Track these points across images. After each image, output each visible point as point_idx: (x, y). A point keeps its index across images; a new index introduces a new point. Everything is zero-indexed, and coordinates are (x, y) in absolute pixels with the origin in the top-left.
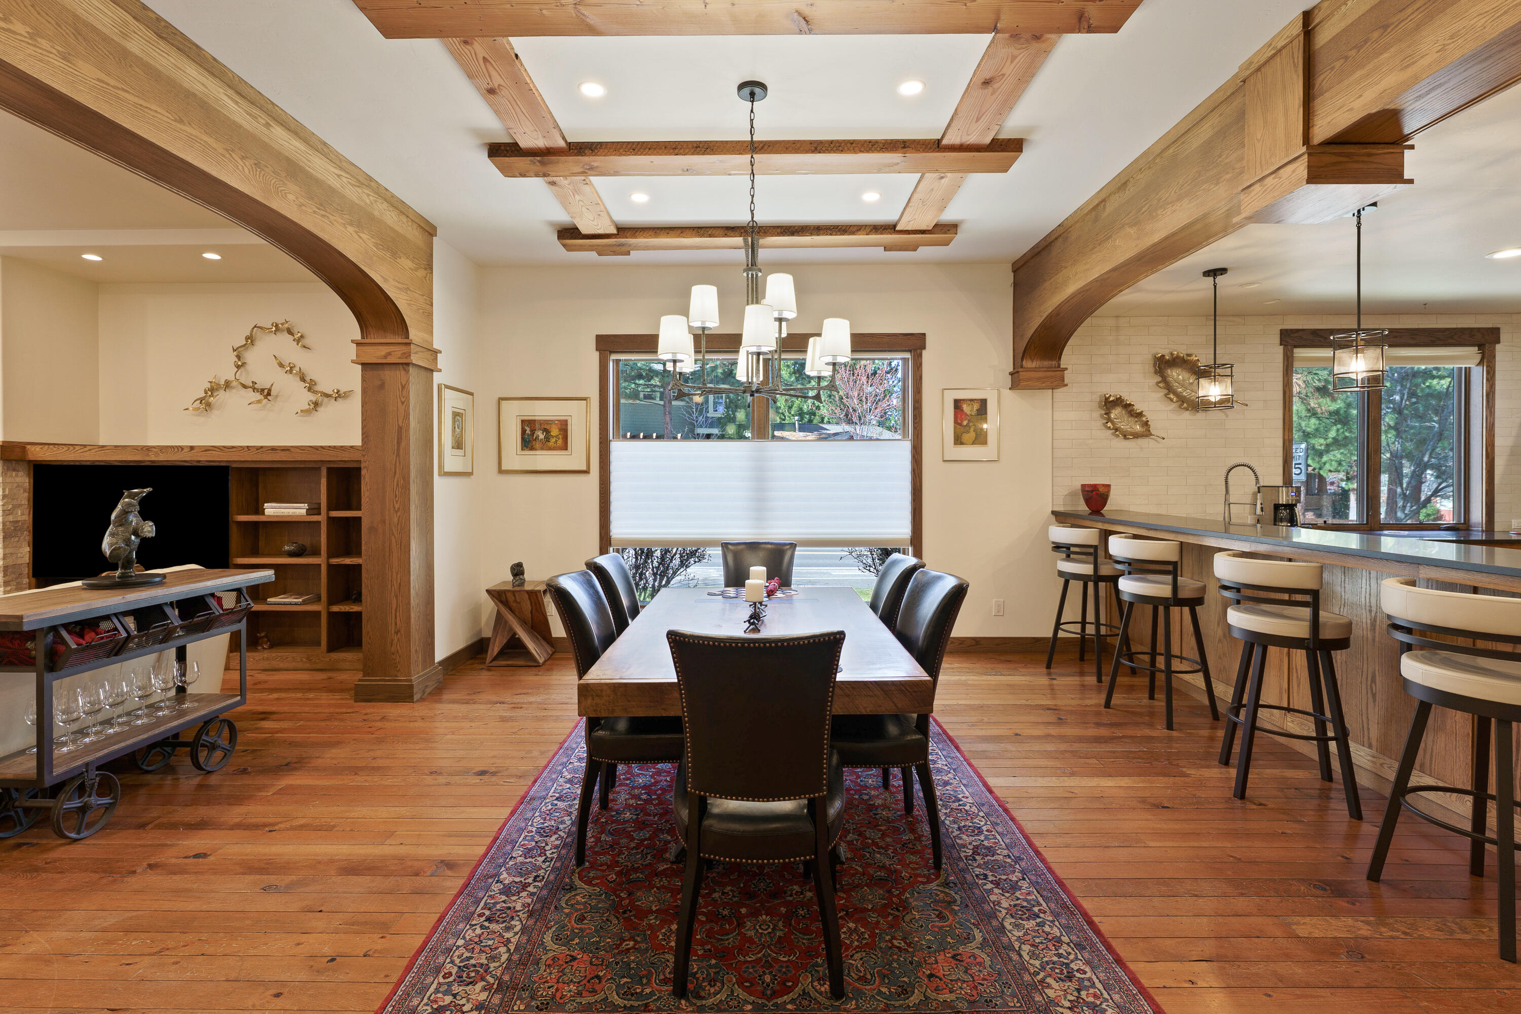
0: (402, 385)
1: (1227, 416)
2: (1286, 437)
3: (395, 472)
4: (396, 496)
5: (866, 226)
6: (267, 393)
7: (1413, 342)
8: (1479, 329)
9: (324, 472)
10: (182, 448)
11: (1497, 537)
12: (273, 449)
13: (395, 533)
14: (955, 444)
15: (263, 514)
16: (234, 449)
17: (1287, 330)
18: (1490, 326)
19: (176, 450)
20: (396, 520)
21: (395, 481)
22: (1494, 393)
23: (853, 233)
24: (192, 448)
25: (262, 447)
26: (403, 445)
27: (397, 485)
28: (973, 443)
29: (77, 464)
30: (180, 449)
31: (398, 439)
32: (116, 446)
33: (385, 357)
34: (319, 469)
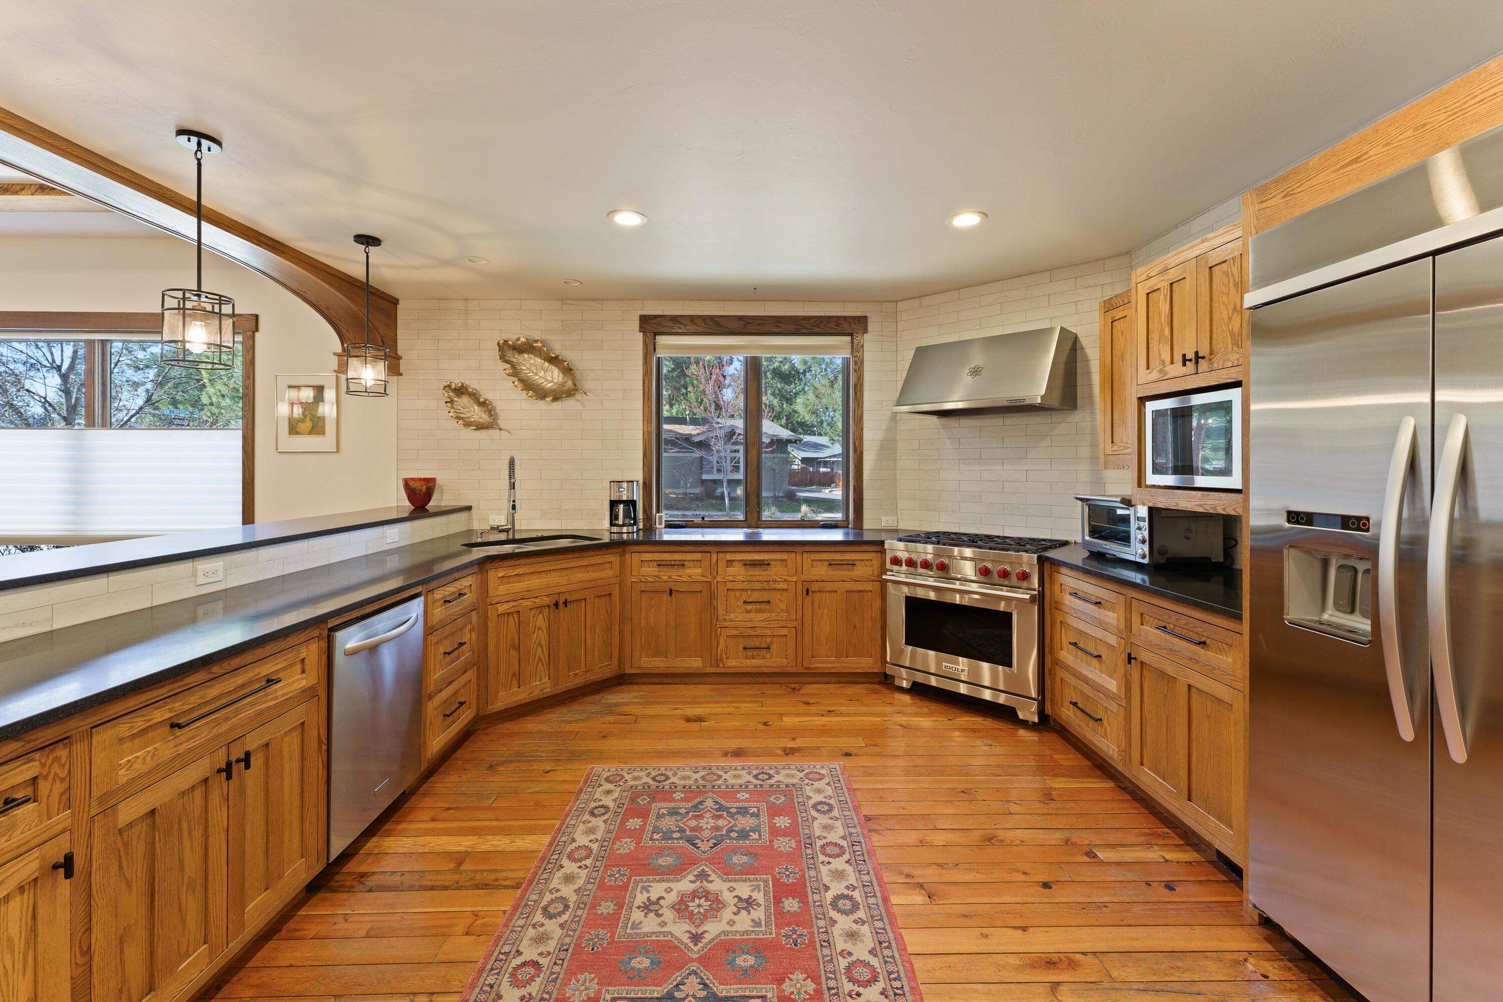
1: (584, 406)
2: (646, 429)
5: (31, 185)
7: (777, 330)
8: (845, 318)
11: (867, 537)
14: (290, 433)
17: (644, 316)
18: (859, 314)
22: (862, 385)
23: (16, 193)
28: (310, 433)
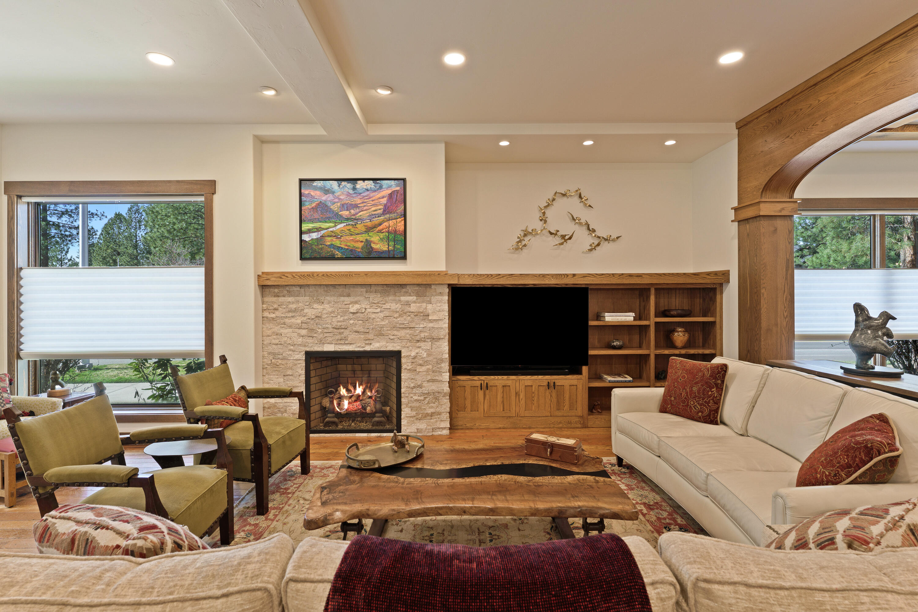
3: (784, 291)
6: (568, 238)
9: (653, 291)
10: (567, 275)
12: (630, 275)
13: (785, 333)
15: (604, 320)
16: (604, 276)
19: (563, 277)
20: (785, 323)
21: (785, 297)
24: (574, 275)
25: (623, 274)
26: (789, 271)
29: (482, 286)
30: (565, 276)
33: (780, 211)
34: (649, 290)
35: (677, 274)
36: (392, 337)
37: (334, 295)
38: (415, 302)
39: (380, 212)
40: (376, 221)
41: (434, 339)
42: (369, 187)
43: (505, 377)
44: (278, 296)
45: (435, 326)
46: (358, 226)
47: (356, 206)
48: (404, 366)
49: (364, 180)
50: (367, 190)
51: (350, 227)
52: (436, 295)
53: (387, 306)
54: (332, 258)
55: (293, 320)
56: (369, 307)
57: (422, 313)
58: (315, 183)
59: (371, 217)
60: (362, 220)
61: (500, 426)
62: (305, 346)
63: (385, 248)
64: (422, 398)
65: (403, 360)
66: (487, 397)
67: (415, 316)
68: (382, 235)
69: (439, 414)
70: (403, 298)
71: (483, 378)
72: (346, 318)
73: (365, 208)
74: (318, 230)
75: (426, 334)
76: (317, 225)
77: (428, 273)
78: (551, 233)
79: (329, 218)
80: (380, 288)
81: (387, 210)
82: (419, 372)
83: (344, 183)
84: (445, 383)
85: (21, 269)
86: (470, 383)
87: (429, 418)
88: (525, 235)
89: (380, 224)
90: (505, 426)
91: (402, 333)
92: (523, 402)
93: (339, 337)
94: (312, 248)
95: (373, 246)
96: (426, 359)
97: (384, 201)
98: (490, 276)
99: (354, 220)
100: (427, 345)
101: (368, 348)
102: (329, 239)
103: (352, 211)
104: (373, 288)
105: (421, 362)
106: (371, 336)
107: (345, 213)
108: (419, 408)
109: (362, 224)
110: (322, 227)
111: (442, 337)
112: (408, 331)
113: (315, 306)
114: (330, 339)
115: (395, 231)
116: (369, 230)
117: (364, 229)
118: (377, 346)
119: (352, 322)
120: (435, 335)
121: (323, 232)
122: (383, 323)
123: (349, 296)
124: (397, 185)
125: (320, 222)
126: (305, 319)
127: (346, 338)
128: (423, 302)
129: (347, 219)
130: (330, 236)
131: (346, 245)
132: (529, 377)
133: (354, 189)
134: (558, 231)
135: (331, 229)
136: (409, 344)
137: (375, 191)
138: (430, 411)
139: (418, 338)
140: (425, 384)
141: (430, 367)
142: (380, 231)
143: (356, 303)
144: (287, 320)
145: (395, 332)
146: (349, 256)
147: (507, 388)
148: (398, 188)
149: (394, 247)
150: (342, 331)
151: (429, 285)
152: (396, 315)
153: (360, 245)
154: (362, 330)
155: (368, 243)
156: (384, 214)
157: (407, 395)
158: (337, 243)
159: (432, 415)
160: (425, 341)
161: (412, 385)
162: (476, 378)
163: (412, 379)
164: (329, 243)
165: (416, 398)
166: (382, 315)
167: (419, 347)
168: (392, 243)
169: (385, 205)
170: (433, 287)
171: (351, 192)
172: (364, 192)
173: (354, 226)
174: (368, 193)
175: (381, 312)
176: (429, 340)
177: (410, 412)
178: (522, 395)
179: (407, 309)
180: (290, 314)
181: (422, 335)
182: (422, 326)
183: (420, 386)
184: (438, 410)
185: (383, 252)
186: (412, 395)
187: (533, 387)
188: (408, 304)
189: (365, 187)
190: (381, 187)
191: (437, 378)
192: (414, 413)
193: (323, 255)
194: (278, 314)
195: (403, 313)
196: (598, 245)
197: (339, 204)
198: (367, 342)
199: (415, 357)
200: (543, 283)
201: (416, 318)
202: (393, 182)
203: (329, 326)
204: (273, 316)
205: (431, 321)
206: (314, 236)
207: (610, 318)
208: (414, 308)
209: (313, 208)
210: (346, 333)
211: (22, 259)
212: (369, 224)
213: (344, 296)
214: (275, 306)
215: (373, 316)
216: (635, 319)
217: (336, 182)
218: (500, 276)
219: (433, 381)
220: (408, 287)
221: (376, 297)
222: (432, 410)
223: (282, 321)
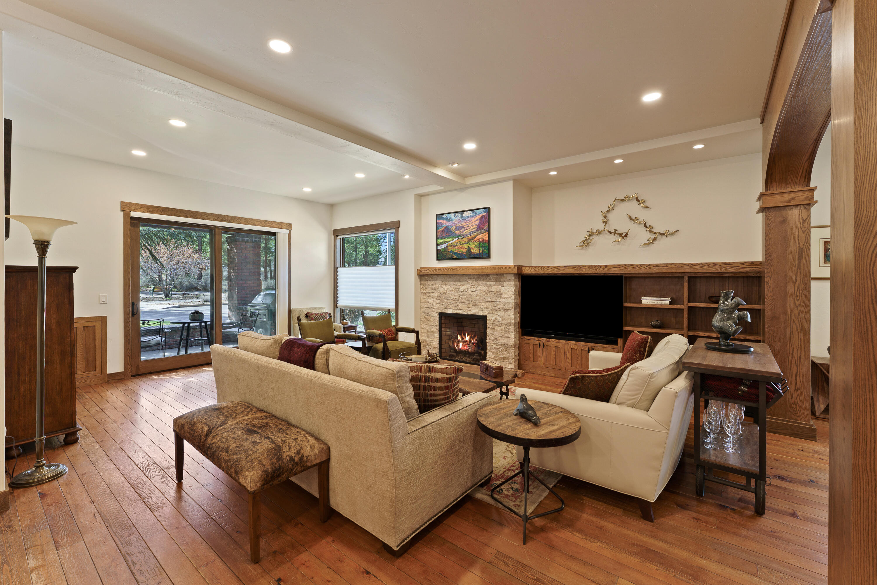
0: (803, 219)
3: (796, 280)
4: (797, 296)
6: (624, 236)
9: (686, 279)
10: (600, 266)
12: (657, 266)
13: (796, 322)
15: (641, 303)
16: (632, 267)
19: (597, 268)
20: (796, 312)
21: (797, 285)
24: (606, 266)
25: (649, 265)
26: (804, 260)
27: (798, 288)
29: (541, 275)
30: (599, 267)
31: (799, 257)
32: (565, 266)
34: (683, 277)
35: (706, 263)
36: (482, 307)
37: (452, 281)
38: (494, 285)
39: (475, 229)
40: (473, 235)
41: (505, 310)
42: (469, 215)
43: (557, 340)
44: (427, 281)
45: (506, 301)
46: (464, 239)
47: (463, 227)
48: (488, 326)
49: (467, 211)
50: (469, 217)
51: (460, 240)
52: (507, 281)
53: (479, 287)
54: (451, 259)
55: (434, 294)
56: (469, 288)
57: (498, 292)
58: (444, 216)
59: (471, 233)
60: (466, 235)
61: (553, 375)
62: (439, 309)
63: (478, 252)
64: (498, 347)
65: (488, 322)
66: (544, 353)
67: (495, 294)
68: (476, 244)
69: (508, 359)
70: (488, 283)
71: (541, 339)
72: (458, 294)
73: (468, 228)
74: (445, 243)
75: (501, 306)
76: (444, 240)
77: (499, 267)
78: (610, 232)
79: (450, 236)
80: (475, 276)
81: (479, 228)
82: (497, 330)
83: (457, 214)
84: (512, 339)
85: (338, 268)
86: (533, 342)
87: (502, 360)
88: (590, 235)
89: (475, 237)
90: (557, 376)
91: (487, 305)
92: (569, 360)
93: (454, 305)
94: (442, 253)
95: (472, 250)
96: (501, 322)
97: (477, 222)
98: (543, 268)
99: (462, 236)
100: (501, 313)
101: (469, 313)
102: (450, 247)
103: (461, 230)
104: (472, 277)
105: (498, 324)
106: (470, 306)
107: (458, 232)
108: (496, 353)
109: (466, 238)
110: (447, 241)
111: (510, 308)
112: (490, 304)
113: (444, 287)
114: (451, 306)
115: (483, 241)
116: (470, 241)
117: (467, 241)
118: (474, 311)
119: (461, 296)
120: (506, 307)
121: (447, 244)
122: (477, 298)
123: (460, 281)
124: (484, 212)
125: (446, 238)
126: (439, 294)
127: (458, 306)
128: (499, 285)
129: (459, 235)
130: (451, 246)
131: (458, 251)
132: (574, 342)
133: (462, 217)
134: (617, 230)
135: (451, 242)
136: (491, 312)
137: (473, 217)
138: (503, 356)
139: (496, 308)
140: (500, 338)
141: (503, 327)
142: (475, 242)
143: (463, 285)
144: (431, 294)
145: (483, 304)
146: (459, 257)
147: (558, 348)
148: (485, 214)
149: (483, 251)
150: (456, 301)
151: (502, 275)
152: (484, 293)
153: (465, 250)
154: (466, 302)
155: (469, 249)
156: (477, 231)
157: (490, 344)
158: (454, 250)
159: (504, 358)
160: (500, 311)
161: (492, 338)
162: (537, 339)
163: (493, 334)
164: (450, 250)
165: (494, 346)
166: (476, 293)
167: (497, 314)
168: (481, 248)
169: (478, 225)
170: (505, 275)
171: (461, 219)
172: (467, 218)
173: (462, 239)
174: (469, 218)
175: (476, 291)
176: (502, 310)
177: (491, 355)
178: (569, 355)
179: (490, 290)
180: (432, 291)
181: (499, 307)
182: (498, 301)
183: (497, 339)
184: (507, 356)
185: (477, 254)
186: (492, 344)
187: (578, 350)
188: (490, 286)
189: (468, 215)
190: (476, 214)
191: (507, 335)
192: (493, 356)
193: (447, 257)
194: (427, 291)
195: (488, 292)
196: (655, 239)
197: (455, 227)
198: (469, 309)
199: (494, 321)
200: (581, 272)
201: (495, 295)
202: (482, 210)
203: (450, 299)
204: (425, 291)
205: (504, 298)
206: (443, 246)
207: (646, 301)
208: (494, 289)
209: (442, 230)
210: (458, 303)
211: (338, 264)
212: (470, 237)
213: (457, 281)
214: (426, 286)
215: (472, 293)
216: (671, 303)
217: (453, 214)
218: (550, 268)
219: (505, 337)
220: (491, 276)
221: (473, 282)
222: (504, 356)
223: (429, 295)
